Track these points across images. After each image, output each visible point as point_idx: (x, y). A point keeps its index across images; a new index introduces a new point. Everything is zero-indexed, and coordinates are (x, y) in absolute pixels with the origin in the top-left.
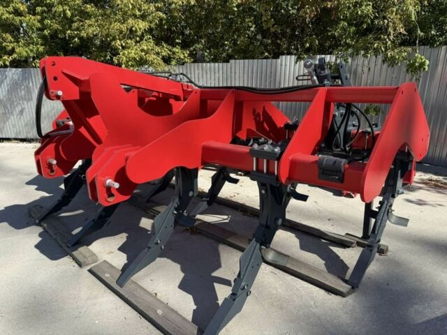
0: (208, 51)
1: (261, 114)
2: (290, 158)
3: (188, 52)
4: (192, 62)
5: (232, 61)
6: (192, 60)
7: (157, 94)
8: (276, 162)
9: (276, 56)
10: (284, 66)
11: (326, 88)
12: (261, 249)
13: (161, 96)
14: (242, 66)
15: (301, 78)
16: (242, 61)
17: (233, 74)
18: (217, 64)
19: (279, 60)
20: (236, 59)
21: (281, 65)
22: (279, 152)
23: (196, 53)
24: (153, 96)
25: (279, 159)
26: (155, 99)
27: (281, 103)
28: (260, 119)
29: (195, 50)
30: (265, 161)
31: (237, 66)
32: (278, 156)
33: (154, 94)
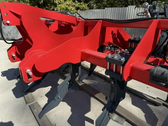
0: (96, 4)
1: (116, 34)
2: (131, 65)
3: (87, 5)
4: (89, 9)
5: (106, 8)
6: (89, 8)
7: (65, 23)
8: (122, 67)
9: (126, 6)
10: (129, 11)
11: (158, 20)
12: (109, 115)
13: (67, 24)
14: (110, 10)
15: (140, 14)
16: (111, 8)
17: (106, 14)
18: (99, 10)
19: (128, 8)
20: (108, 7)
21: (128, 10)
22: (124, 61)
23: (91, 5)
24: (63, 24)
25: (124, 65)
26: (64, 25)
27: (127, 28)
28: (115, 36)
29: (90, 4)
30: (115, 65)
31: (108, 10)
32: (123, 64)
33: (64, 23)
